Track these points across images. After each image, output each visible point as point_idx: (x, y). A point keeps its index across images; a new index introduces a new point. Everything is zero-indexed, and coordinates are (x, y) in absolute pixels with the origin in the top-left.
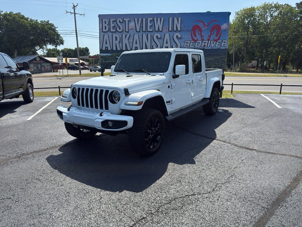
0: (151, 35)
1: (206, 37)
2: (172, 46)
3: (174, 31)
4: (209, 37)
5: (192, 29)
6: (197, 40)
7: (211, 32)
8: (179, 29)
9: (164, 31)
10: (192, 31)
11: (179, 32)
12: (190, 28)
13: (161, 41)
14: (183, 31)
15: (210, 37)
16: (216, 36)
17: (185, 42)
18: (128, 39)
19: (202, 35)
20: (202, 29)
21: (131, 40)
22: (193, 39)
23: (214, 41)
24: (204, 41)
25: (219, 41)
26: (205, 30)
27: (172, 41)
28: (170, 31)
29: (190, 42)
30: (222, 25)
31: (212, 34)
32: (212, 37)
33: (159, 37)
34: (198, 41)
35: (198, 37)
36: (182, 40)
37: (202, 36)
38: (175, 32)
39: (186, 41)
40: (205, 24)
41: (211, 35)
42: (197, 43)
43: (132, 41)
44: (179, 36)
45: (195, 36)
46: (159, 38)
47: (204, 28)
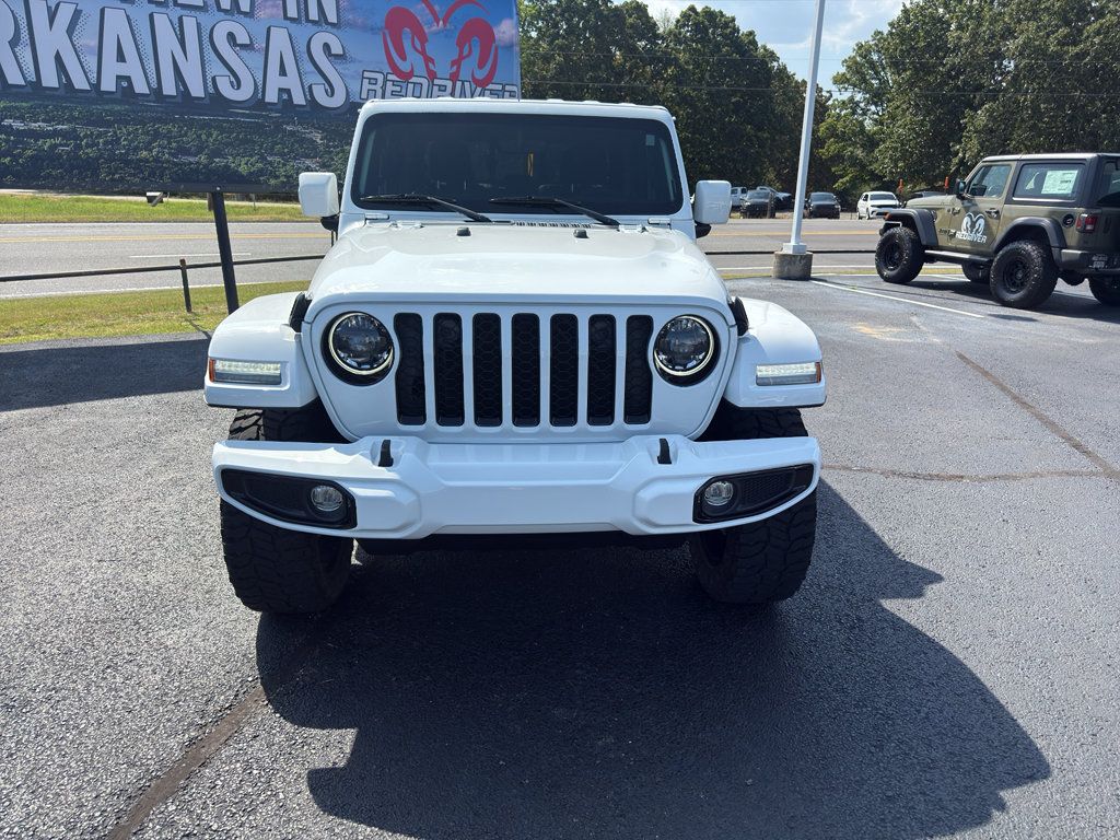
0: (198, 25)
1: (443, 68)
2: (310, 87)
3: (308, 20)
4: (455, 68)
5: (387, 23)
6: (411, 74)
7: (461, 44)
8: (332, 18)
9: (261, 14)
10: (387, 32)
11: (335, 30)
12: (379, 20)
13: (256, 60)
14: (352, 25)
15: (459, 68)
16: (481, 65)
17: (363, 78)
18: (70, 31)
19: (429, 54)
20: (426, 31)
21: (87, 39)
22: (395, 70)
23: (474, 86)
24: (436, 82)
25: (491, 86)
26: (436, 33)
27: (308, 67)
28: (293, 20)
29: (386, 80)
30: (499, 22)
31: (465, 53)
32: (469, 67)
33: (242, 39)
34: (414, 79)
35: (414, 61)
36: (351, 69)
37: (428, 60)
38: (315, 28)
39: (366, 74)
40: (437, 8)
41: (461, 58)
42: (411, 86)
43: (95, 43)
44: (336, 49)
45: (403, 57)
46: (243, 46)
47: (435, 28)
